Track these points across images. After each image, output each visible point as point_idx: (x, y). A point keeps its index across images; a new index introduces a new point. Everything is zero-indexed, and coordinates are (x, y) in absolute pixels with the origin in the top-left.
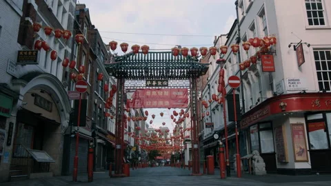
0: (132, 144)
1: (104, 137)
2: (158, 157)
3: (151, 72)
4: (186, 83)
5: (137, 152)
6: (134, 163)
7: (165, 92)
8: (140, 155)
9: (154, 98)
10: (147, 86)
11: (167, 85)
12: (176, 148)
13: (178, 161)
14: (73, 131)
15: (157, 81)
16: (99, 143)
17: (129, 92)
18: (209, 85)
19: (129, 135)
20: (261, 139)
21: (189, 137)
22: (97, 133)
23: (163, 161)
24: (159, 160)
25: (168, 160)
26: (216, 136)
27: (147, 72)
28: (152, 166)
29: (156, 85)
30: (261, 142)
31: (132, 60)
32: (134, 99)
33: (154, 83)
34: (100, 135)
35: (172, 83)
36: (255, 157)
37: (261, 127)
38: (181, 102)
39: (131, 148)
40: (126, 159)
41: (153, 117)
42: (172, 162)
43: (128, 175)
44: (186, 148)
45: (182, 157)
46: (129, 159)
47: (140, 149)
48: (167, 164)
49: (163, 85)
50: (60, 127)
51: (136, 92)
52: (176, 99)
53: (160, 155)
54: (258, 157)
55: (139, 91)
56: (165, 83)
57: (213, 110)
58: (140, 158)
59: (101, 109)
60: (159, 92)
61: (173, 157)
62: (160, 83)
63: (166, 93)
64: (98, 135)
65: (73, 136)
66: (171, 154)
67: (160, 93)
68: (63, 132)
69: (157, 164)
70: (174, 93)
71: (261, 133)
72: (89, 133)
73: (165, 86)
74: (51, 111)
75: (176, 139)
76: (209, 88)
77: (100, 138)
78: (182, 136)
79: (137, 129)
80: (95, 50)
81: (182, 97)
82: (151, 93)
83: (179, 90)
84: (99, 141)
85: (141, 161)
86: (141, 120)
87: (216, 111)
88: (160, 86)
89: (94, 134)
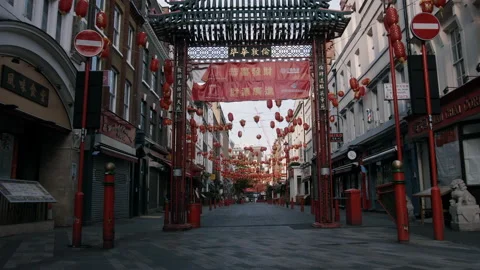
0: (210, 170)
1: (161, 157)
2: (248, 190)
3: (238, 29)
4: (304, 51)
5: (217, 181)
6: (212, 199)
7: (265, 69)
8: (222, 187)
9: (244, 82)
10: (231, 57)
11: (269, 56)
12: (276, 176)
13: (278, 196)
14: (96, 144)
15: (249, 50)
16: (152, 168)
17: (197, 68)
18: (335, 71)
19: (205, 155)
20: (466, 157)
21: (297, 158)
22: (146, 150)
23: (256, 195)
24: (249, 193)
25: (263, 193)
26: (352, 155)
27: (230, 30)
28: (240, 202)
29: (249, 56)
30: (467, 163)
31: (202, 8)
32: (208, 83)
33: (244, 52)
34: (154, 154)
35: (278, 51)
36: (457, 192)
37: (466, 132)
38: (298, 88)
39: (207, 176)
40: (200, 192)
41: (243, 123)
42: (269, 195)
43: (199, 226)
44: (291, 176)
45: (284, 189)
46: (205, 193)
47: (221, 178)
48: (261, 199)
49: (260, 56)
50: (70, 138)
51: (209, 69)
52: (286, 80)
53: (251, 186)
54: (462, 193)
55: (217, 67)
56: (265, 51)
57: (344, 111)
58: (221, 191)
59: (154, 112)
60: (253, 69)
61: (270, 189)
62: (255, 52)
63: (268, 71)
64: (150, 155)
65: (96, 153)
66: (267, 184)
67: (256, 71)
68: (76, 145)
69: (247, 199)
70: (283, 71)
71: (465, 144)
72: (132, 150)
73: (265, 57)
74: (46, 106)
75: (275, 161)
76: (335, 75)
77: (155, 159)
78: (287, 157)
79: (217, 147)
80: (140, 8)
81: (296, 78)
82: (240, 71)
83: (291, 65)
84: (152, 164)
85: (223, 195)
86: (221, 129)
87: (348, 113)
88: (256, 57)
89: (140, 153)
